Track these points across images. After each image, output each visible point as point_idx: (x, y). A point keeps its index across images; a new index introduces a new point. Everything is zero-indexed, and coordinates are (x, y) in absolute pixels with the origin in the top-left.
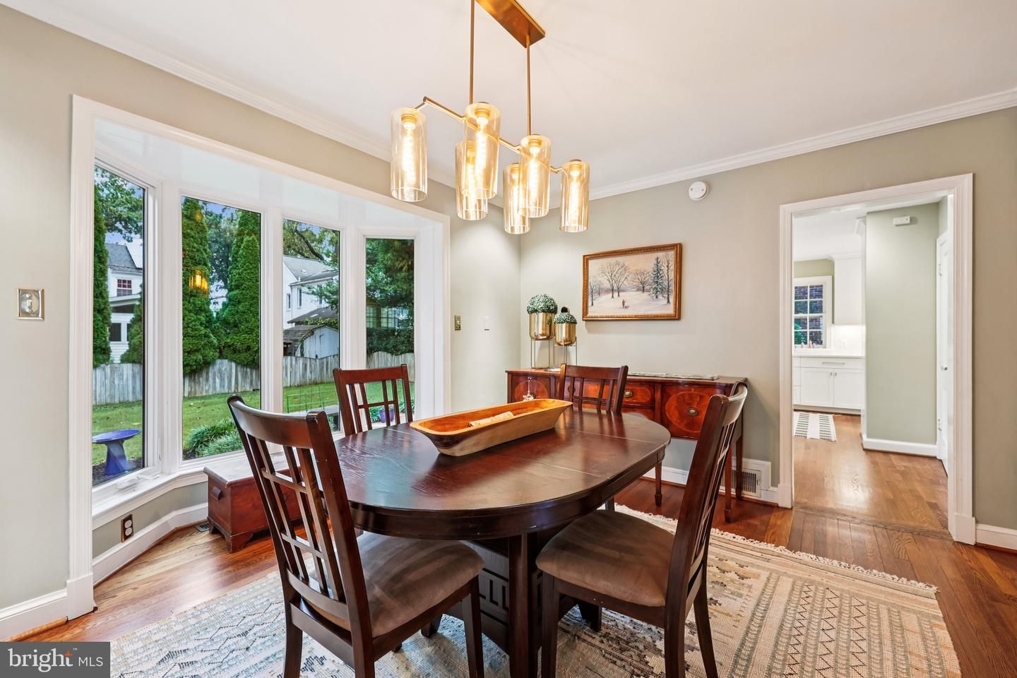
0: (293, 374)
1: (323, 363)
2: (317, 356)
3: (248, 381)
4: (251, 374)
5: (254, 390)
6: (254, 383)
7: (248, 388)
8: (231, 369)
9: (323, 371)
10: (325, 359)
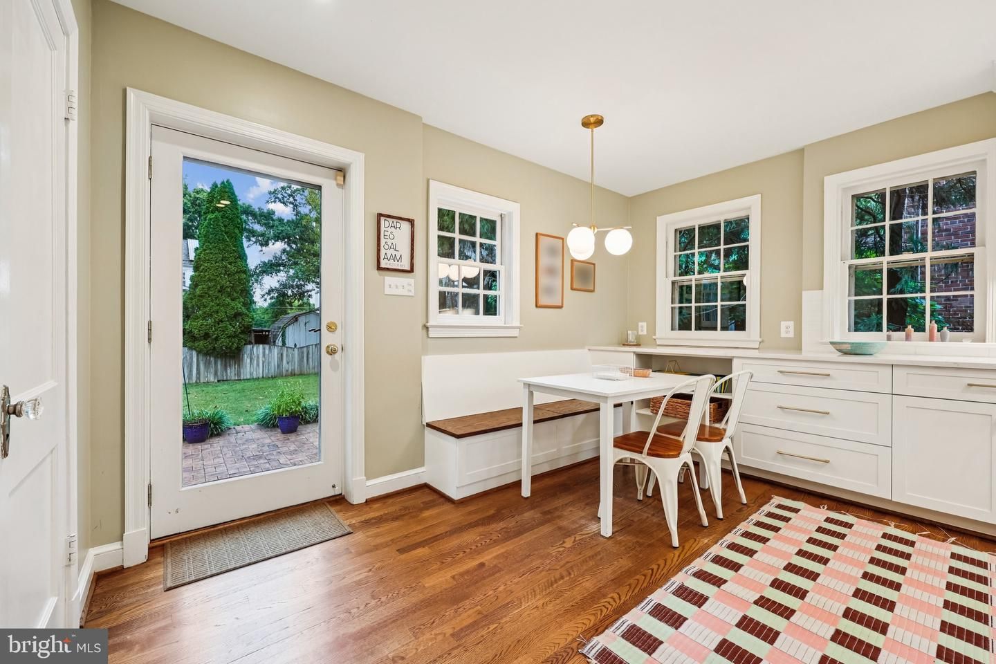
0: (266, 364)
1: (303, 353)
2: (295, 345)
3: (212, 370)
4: (216, 363)
5: (219, 381)
6: (219, 374)
7: (212, 379)
8: (191, 358)
9: (303, 361)
10: (305, 349)
